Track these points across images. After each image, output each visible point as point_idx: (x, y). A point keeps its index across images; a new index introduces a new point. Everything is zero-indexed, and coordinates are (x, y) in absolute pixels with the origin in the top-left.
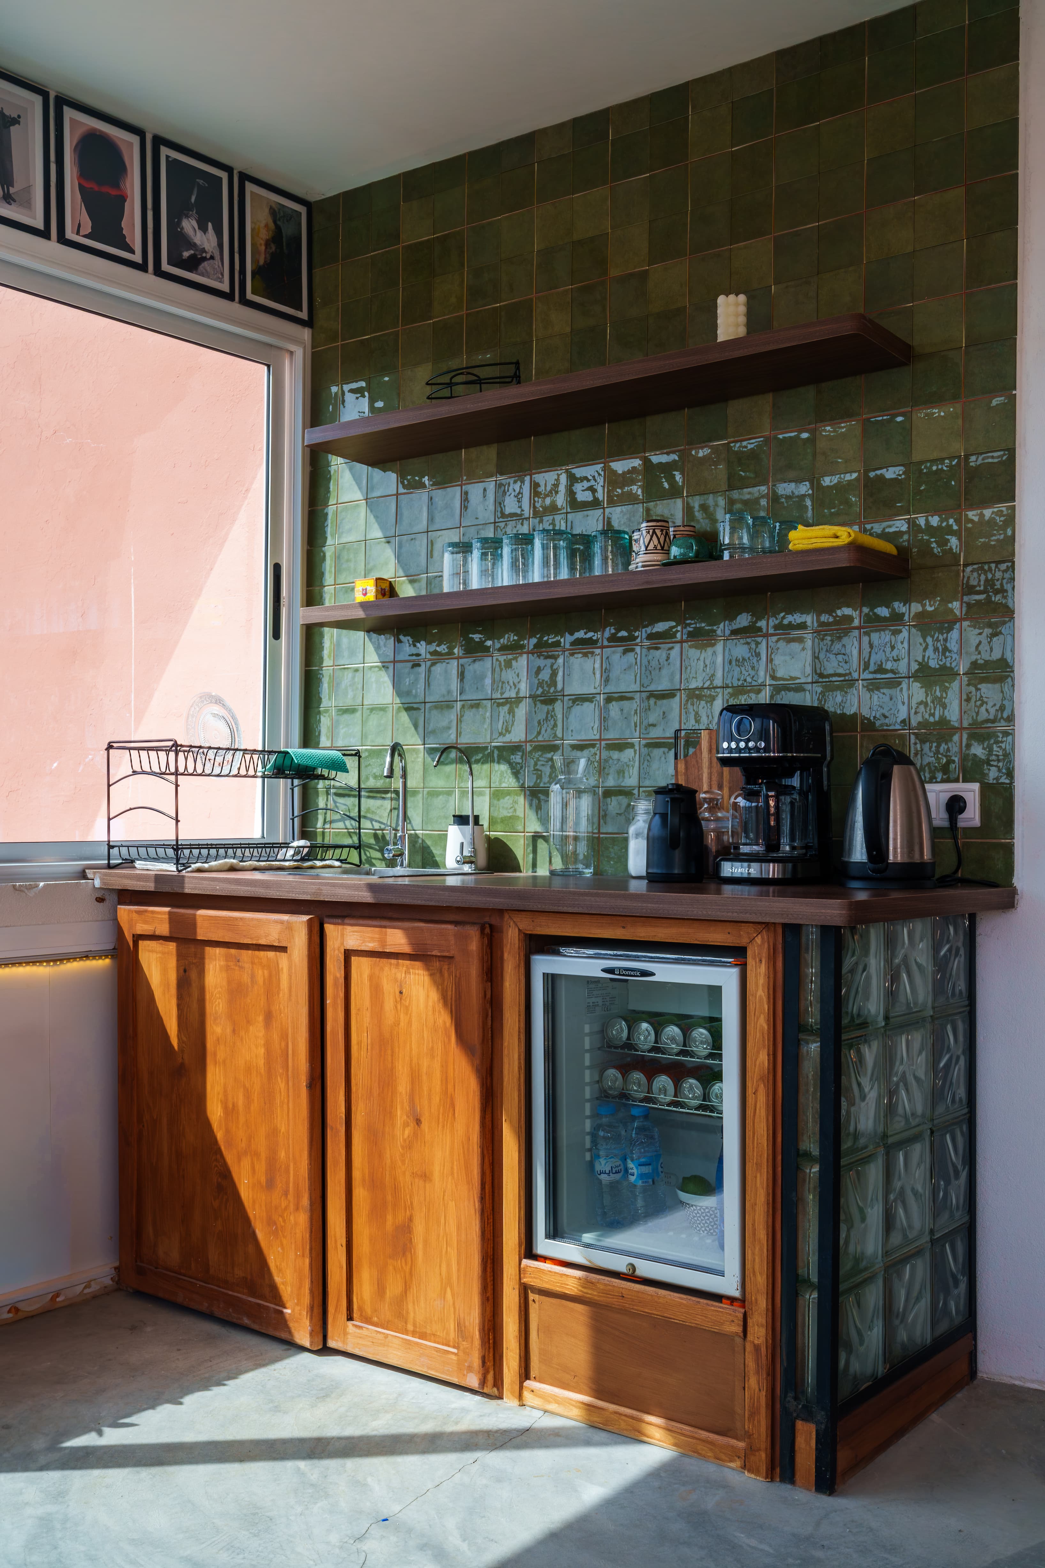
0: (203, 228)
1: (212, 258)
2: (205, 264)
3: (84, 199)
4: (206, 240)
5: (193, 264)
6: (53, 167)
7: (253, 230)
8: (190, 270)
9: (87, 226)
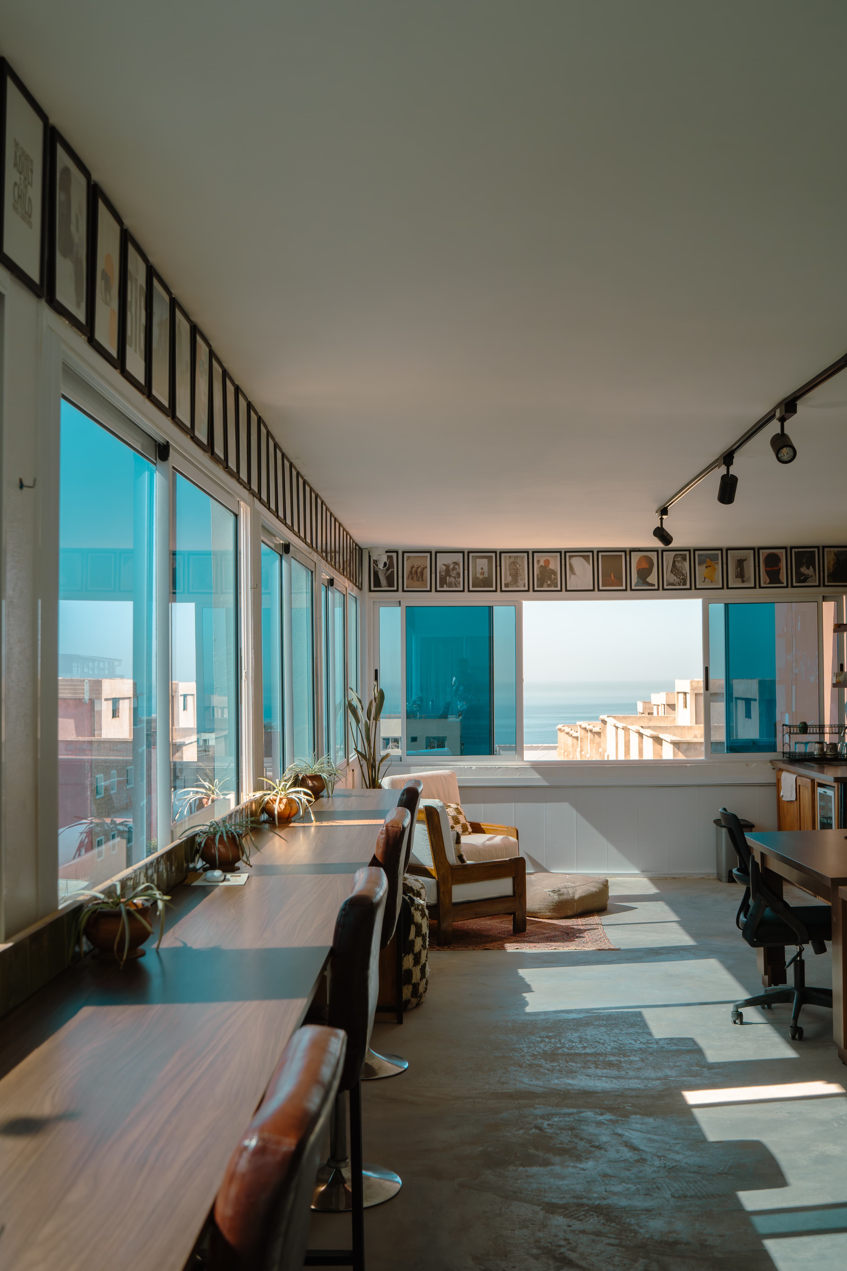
0: (808, 568)
1: (812, 576)
2: (809, 579)
3: (766, 574)
4: (810, 572)
5: (804, 581)
6: (757, 568)
7: (828, 563)
8: (804, 583)
9: (768, 580)
